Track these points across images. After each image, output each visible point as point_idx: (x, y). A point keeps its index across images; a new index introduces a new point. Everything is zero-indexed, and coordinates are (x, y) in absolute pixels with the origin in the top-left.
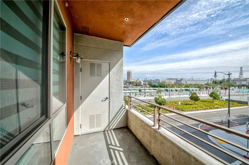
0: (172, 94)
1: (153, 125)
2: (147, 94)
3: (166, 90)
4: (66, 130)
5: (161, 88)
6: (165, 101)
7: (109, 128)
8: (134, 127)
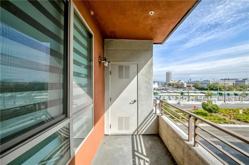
0: (229, 99)
1: (188, 139)
2: (191, 98)
3: (220, 94)
4: (93, 129)
5: (213, 92)
6: (218, 108)
7: (138, 133)
8: (166, 136)
